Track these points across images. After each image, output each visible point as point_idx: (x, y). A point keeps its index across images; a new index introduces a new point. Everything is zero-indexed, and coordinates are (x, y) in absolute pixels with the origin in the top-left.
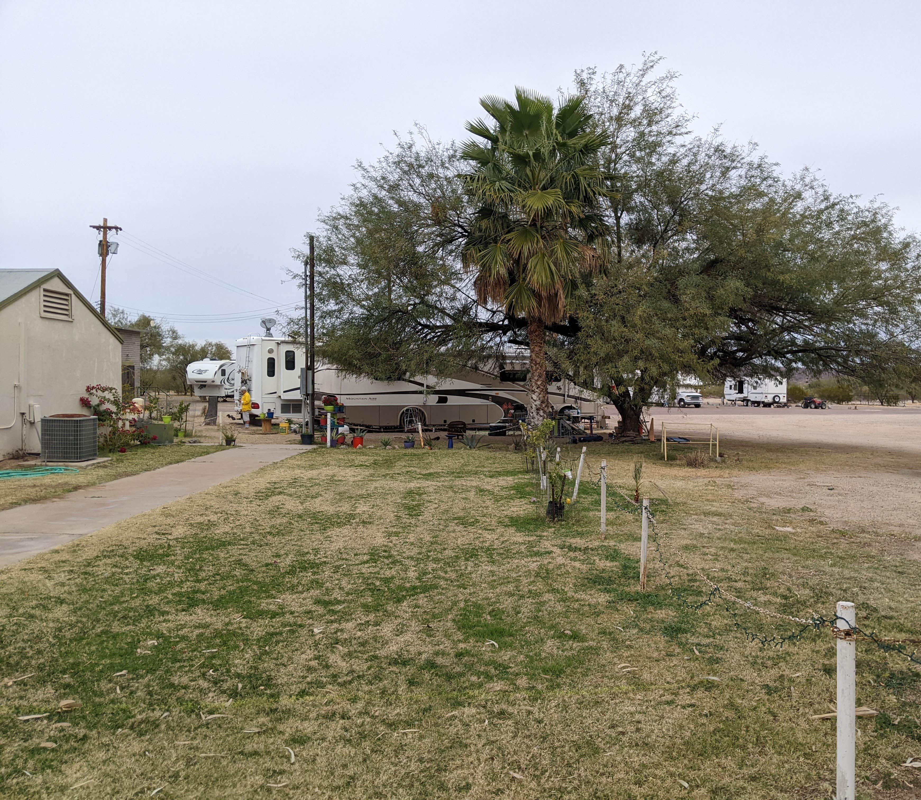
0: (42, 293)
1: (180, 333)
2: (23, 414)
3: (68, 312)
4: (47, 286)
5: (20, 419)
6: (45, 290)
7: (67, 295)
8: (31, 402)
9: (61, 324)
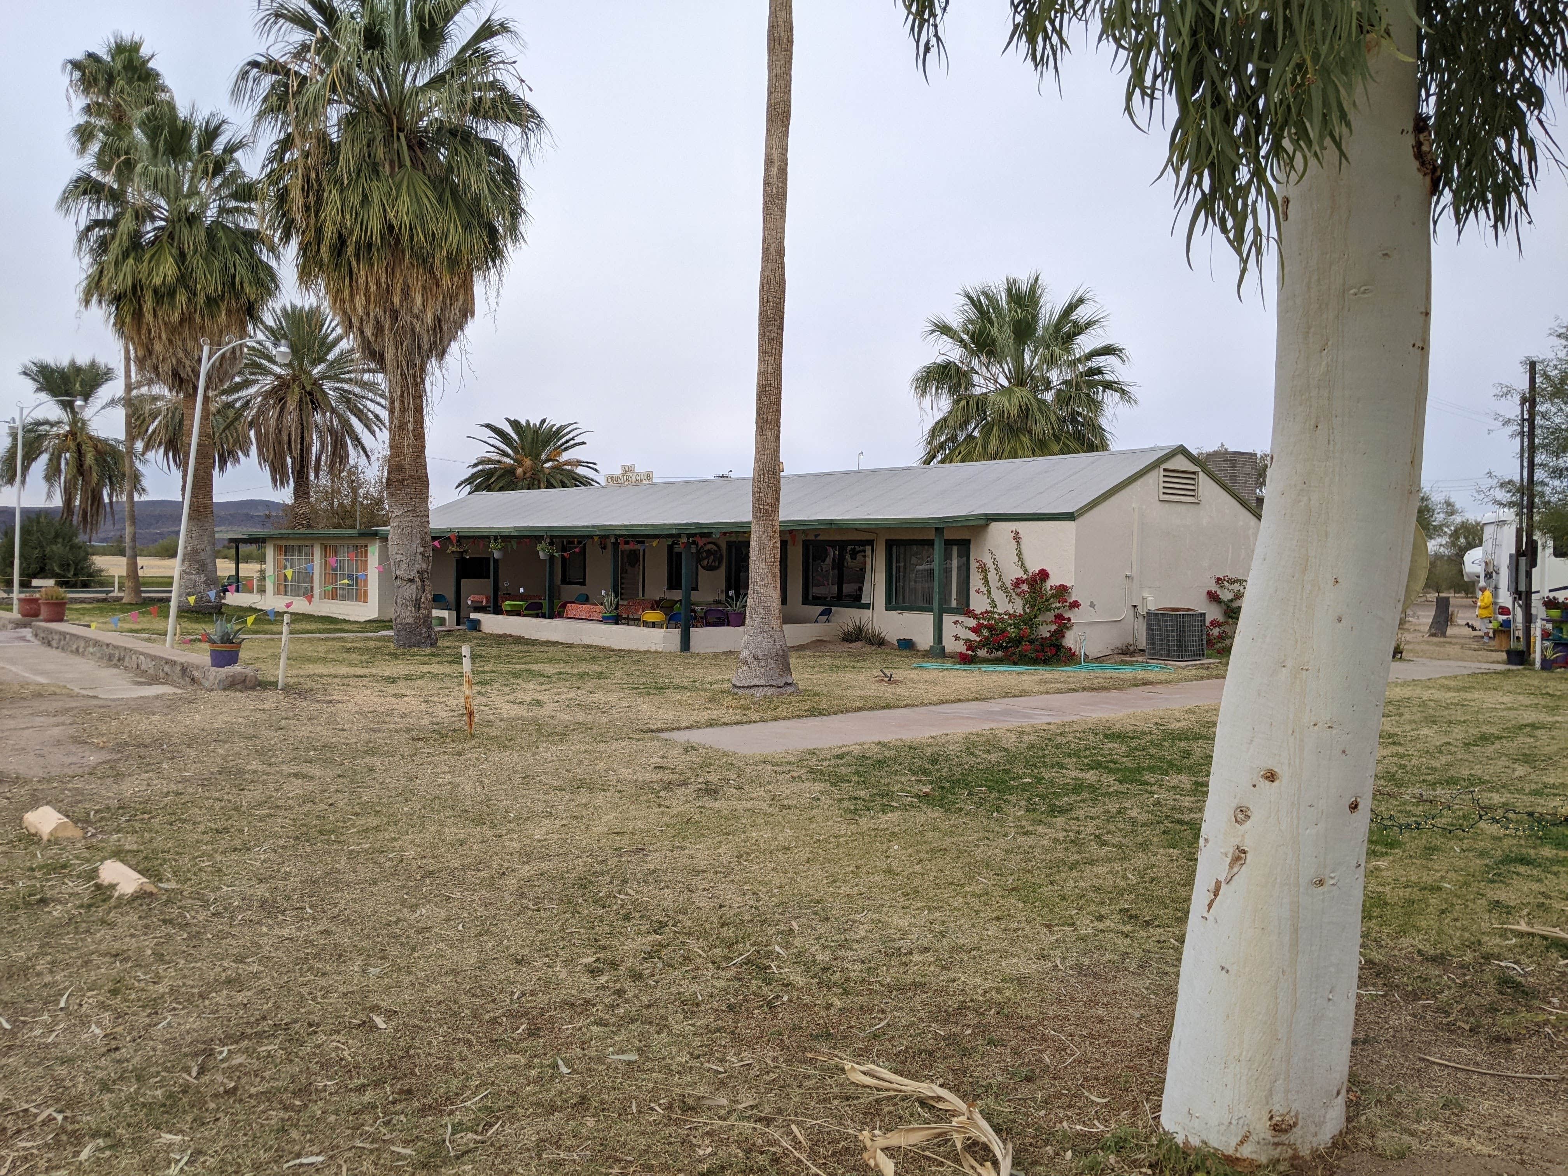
0: (1162, 473)
1: (1458, 506)
2: (1135, 606)
3: (1193, 492)
4: (1167, 465)
5: (1131, 612)
6: (1165, 470)
7: (1194, 473)
8: (1145, 594)
9: (1185, 507)
